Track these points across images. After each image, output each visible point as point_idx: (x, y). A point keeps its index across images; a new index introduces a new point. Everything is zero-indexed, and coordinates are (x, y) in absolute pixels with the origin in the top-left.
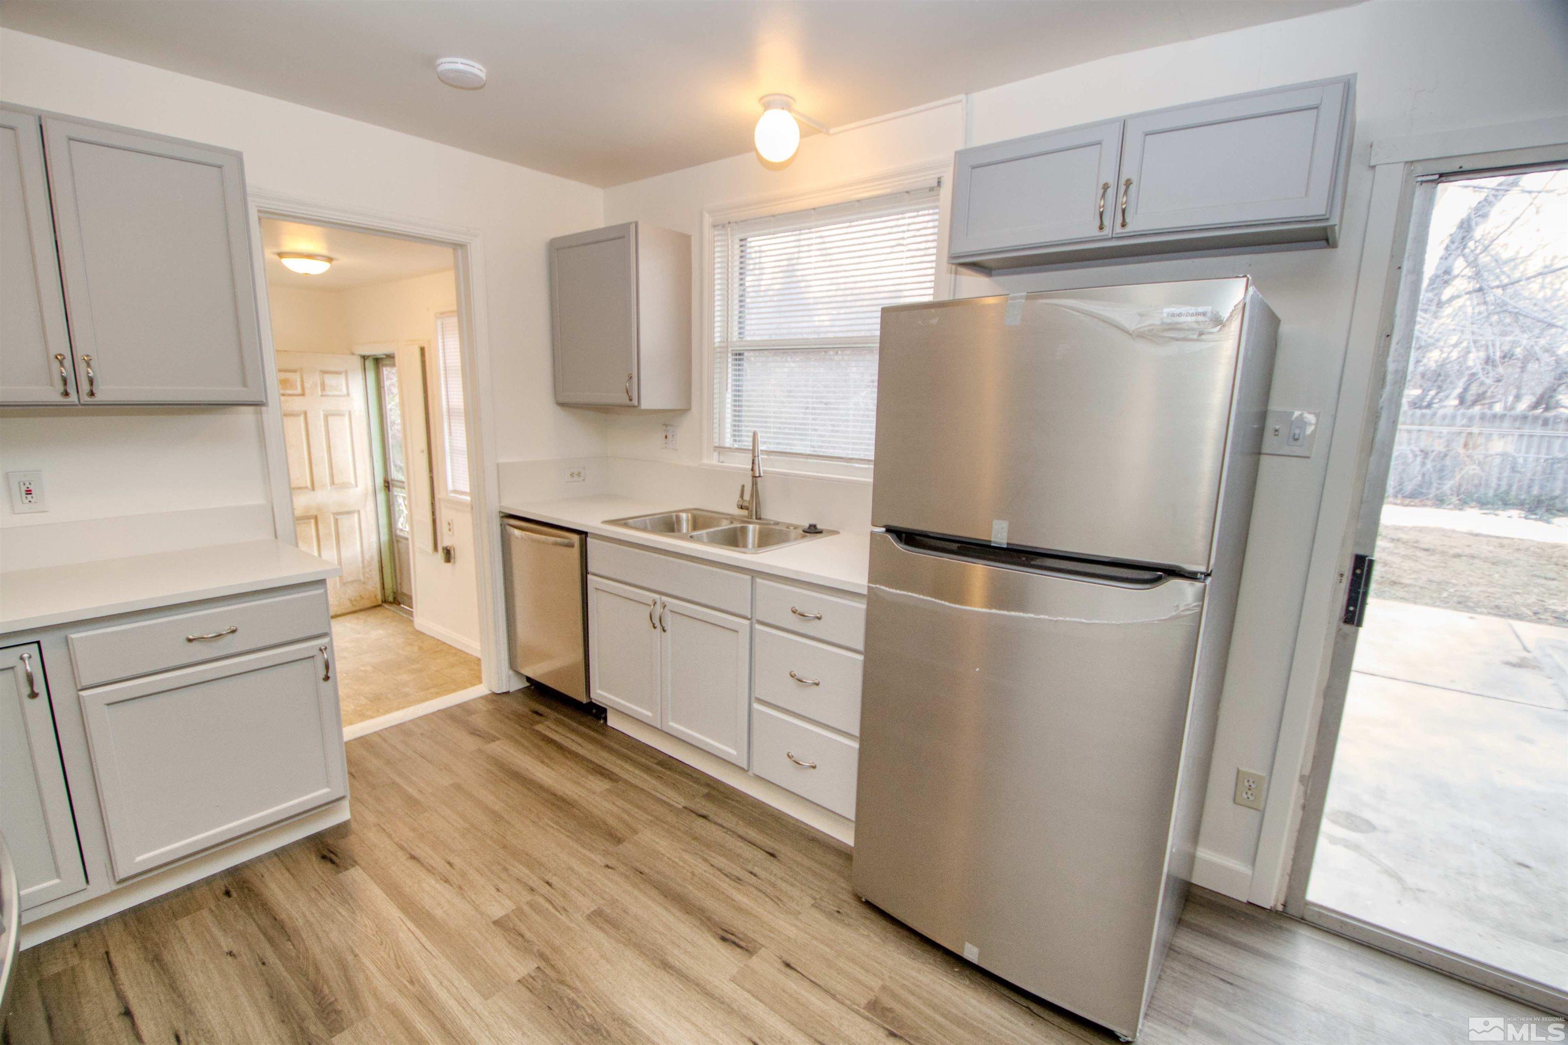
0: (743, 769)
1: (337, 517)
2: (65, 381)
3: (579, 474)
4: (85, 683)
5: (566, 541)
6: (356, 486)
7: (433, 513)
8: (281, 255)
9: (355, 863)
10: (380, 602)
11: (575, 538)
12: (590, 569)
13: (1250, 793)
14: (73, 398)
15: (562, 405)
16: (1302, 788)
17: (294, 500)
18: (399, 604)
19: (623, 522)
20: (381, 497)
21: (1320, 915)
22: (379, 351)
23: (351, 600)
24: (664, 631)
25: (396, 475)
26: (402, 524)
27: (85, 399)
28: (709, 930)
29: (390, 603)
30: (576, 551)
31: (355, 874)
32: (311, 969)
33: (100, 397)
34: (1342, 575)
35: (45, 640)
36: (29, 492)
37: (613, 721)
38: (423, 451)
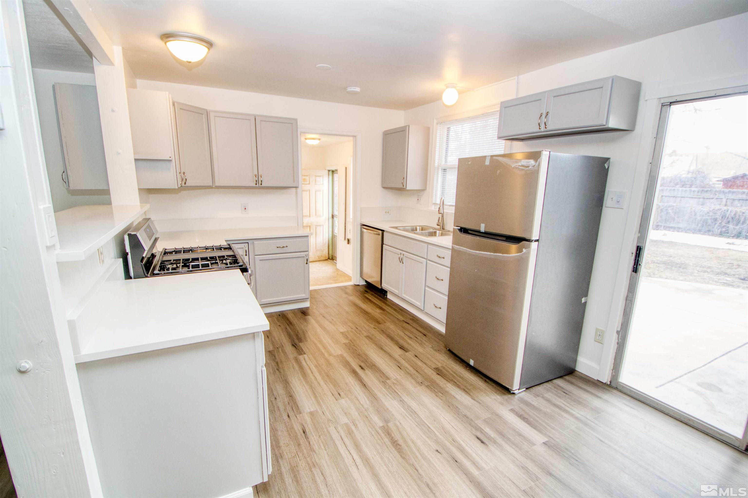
0: (422, 310)
1: (317, 227)
2: (256, 181)
3: (388, 212)
4: (256, 254)
5: (378, 233)
6: (323, 216)
7: (345, 226)
8: (306, 139)
9: (309, 315)
10: (327, 259)
11: (380, 232)
12: (384, 243)
13: (600, 337)
14: (257, 185)
15: (384, 188)
16: (617, 336)
17: (304, 219)
18: (333, 260)
19: (396, 228)
20: (331, 220)
21: (623, 387)
22: (333, 169)
23: (318, 257)
24: (403, 263)
25: (336, 213)
26: (336, 231)
27: (260, 185)
28: (397, 345)
29: (331, 259)
30: (380, 236)
31: (309, 317)
32: (297, 332)
33: (263, 185)
34: (632, 253)
35: (250, 242)
36: (245, 209)
37: (389, 296)
38: (343, 204)
